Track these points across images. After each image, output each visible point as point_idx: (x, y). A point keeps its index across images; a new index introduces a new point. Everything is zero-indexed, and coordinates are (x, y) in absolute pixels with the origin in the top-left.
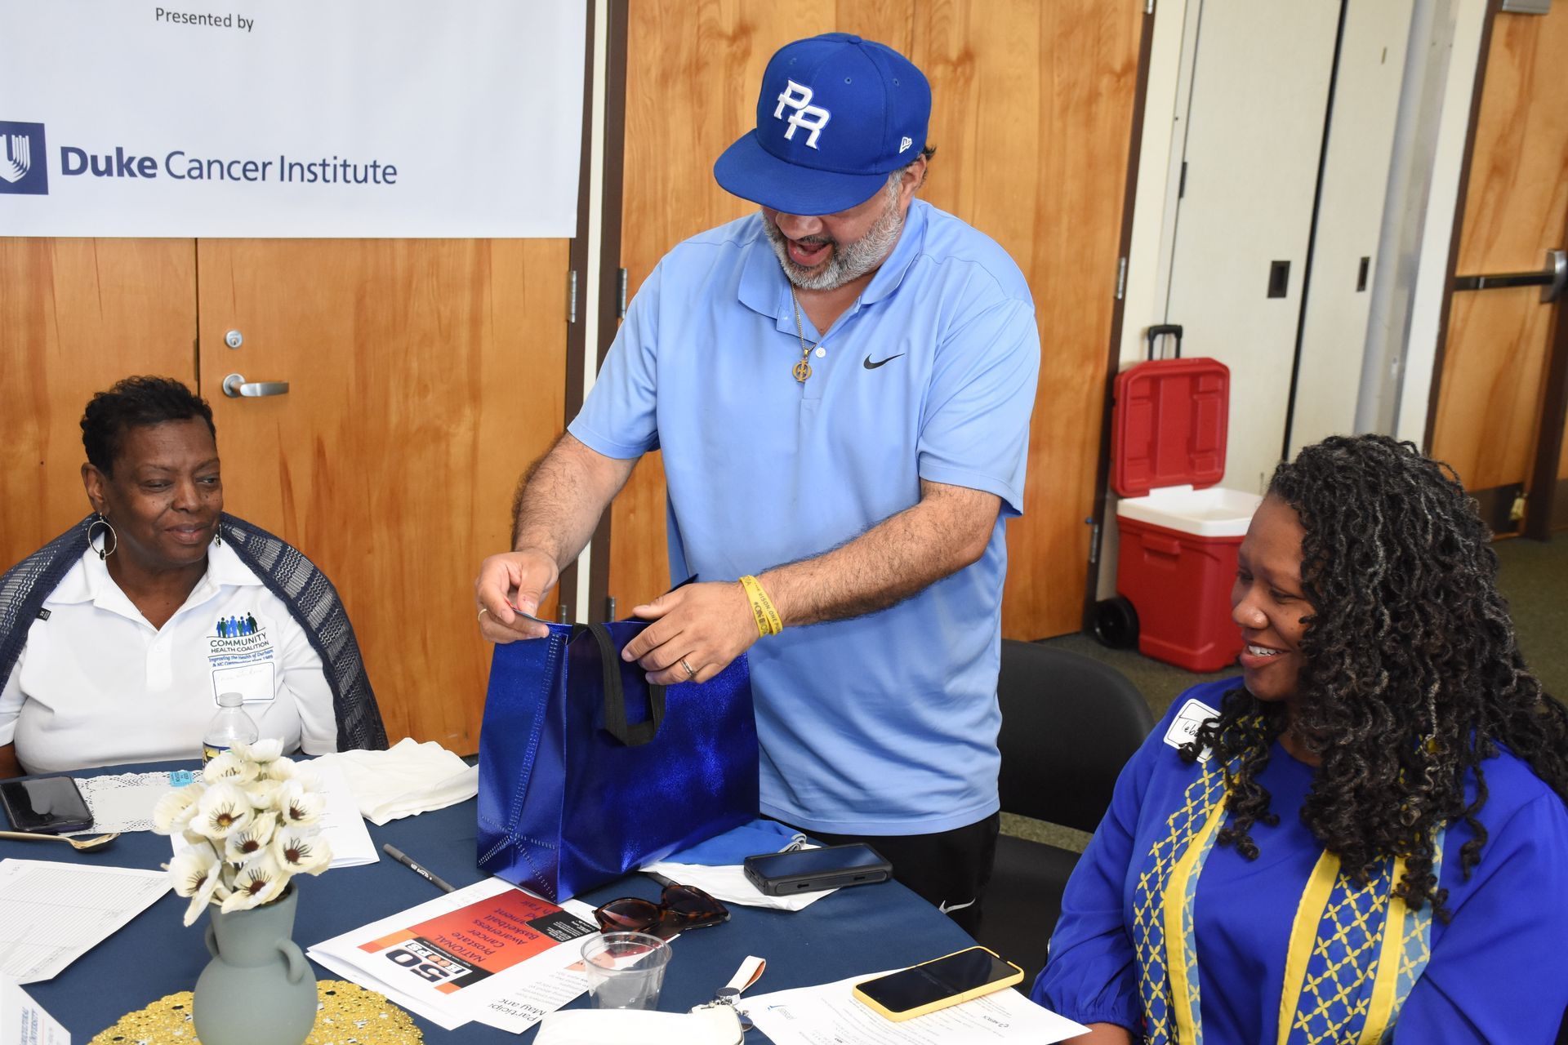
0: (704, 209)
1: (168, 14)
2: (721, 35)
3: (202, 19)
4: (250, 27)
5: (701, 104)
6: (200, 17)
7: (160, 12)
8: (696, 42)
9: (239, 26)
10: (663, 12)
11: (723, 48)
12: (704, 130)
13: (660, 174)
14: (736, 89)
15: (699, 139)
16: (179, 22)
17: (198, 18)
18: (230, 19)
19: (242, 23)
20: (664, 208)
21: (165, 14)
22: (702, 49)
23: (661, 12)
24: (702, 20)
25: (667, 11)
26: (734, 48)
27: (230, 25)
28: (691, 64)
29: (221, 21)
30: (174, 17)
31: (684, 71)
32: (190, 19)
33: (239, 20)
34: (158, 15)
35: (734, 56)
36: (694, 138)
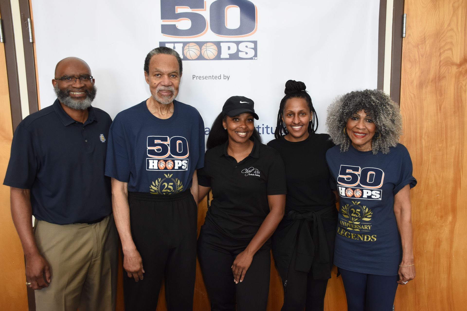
0: (443, 141)
1: (197, 77)
2: (453, 64)
3: (210, 77)
4: (228, 79)
5: (441, 94)
6: (209, 77)
7: (194, 76)
8: (439, 67)
9: (224, 79)
10: (420, 57)
11: (454, 69)
12: (442, 106)
13: (418, 126)
14: (461, 87)
15: (440, 110)
16: (201, 79)
17: (208, 77)
18: (220, 76)
19: (225, 77)
20: (421, 140)
21: (196, 77)
22: (441, 71)
23: (419, 57)
24: (442, 58)
25: (422, 56)
26: (461, 69)
27: (220, 79)
28: (435, 78)
29: (217, 77)
30: (199, 78)
31: (432, 81)
32: (205, 78)
33: (224, 76)
34: (193, 78)
35: (461, 73)
36: (437, 109)
